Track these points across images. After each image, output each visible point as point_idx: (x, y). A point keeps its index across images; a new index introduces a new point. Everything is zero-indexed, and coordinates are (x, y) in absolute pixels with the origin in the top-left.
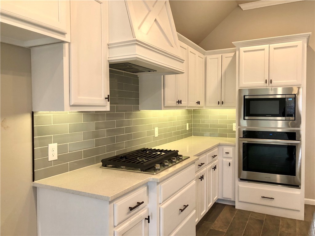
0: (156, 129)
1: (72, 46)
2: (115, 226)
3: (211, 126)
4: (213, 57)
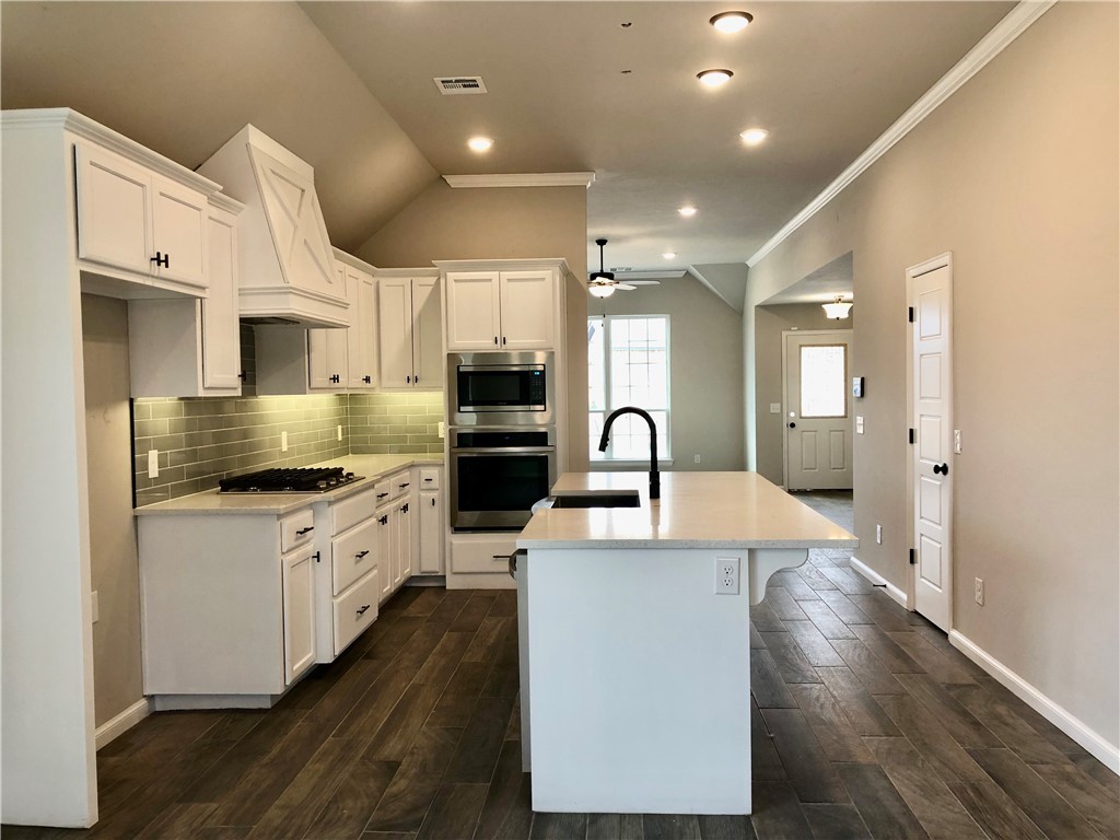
0: (284, 435)
1: (206, 302)
2: (283, 553)
4: (392, 283)
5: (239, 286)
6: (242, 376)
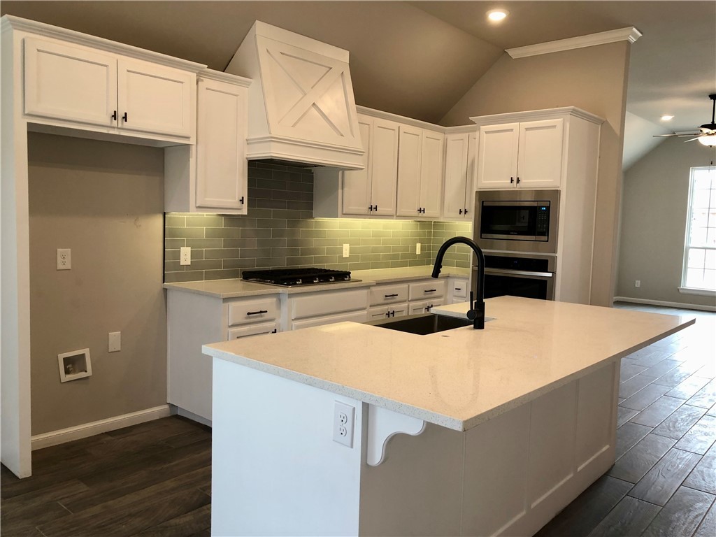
4: (455, 138)
5: (246, 138)
6: (242, 201)
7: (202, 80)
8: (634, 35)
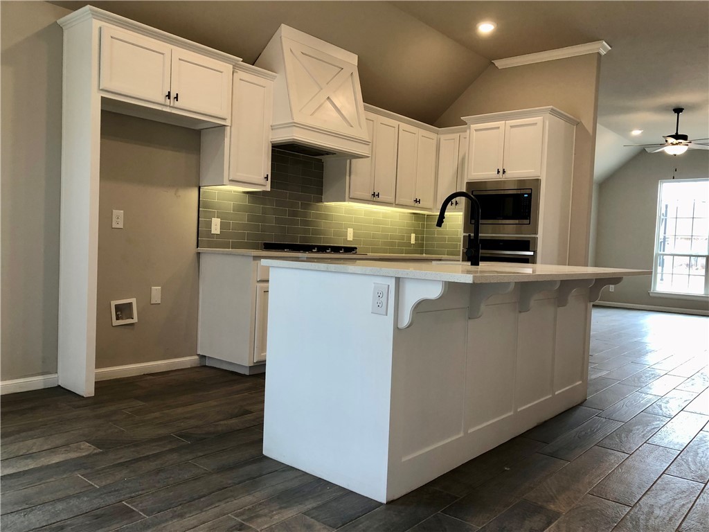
2: (258, 282)
3: (450, 240)
4: (448, 138)
5: (271, 124)
6: (267, 178)
7: (237, 72)
8: (604, 48)
